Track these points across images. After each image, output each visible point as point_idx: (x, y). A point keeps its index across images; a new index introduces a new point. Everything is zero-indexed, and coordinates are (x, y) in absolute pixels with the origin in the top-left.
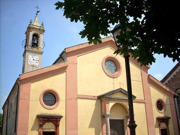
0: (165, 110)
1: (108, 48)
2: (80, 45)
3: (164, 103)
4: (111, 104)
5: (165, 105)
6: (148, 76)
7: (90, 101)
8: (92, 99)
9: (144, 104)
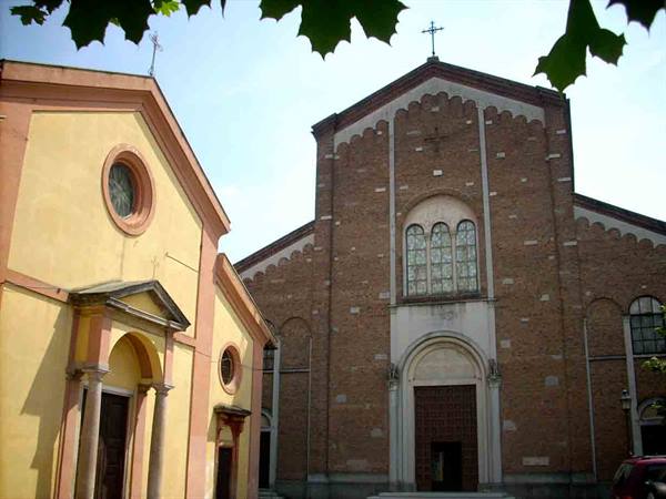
0: (238, 385)
1: (132, 115)
2: (56, 69)
3: (239, 361)
4: (115, 334)
5: (240, 365)
6: (218, 257)
7: (43, 304)
8: (50, 299)
9: (191, 353)
